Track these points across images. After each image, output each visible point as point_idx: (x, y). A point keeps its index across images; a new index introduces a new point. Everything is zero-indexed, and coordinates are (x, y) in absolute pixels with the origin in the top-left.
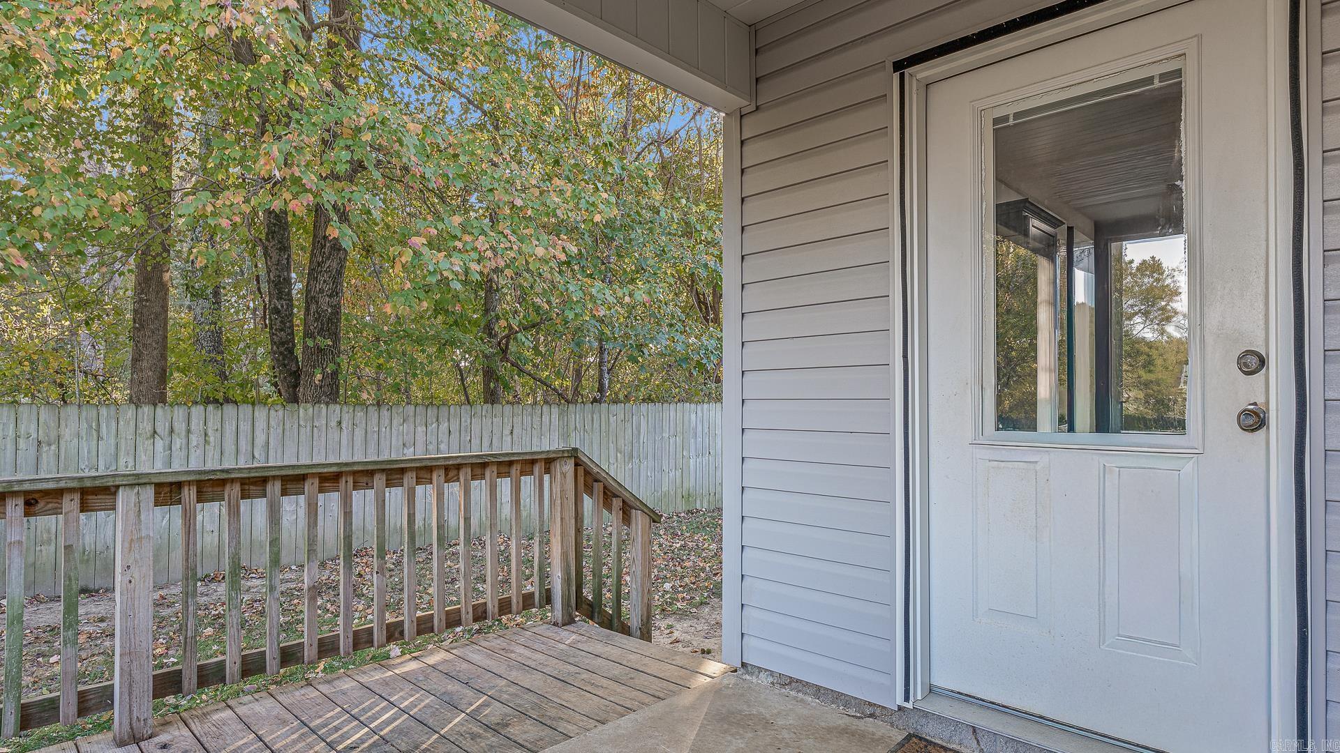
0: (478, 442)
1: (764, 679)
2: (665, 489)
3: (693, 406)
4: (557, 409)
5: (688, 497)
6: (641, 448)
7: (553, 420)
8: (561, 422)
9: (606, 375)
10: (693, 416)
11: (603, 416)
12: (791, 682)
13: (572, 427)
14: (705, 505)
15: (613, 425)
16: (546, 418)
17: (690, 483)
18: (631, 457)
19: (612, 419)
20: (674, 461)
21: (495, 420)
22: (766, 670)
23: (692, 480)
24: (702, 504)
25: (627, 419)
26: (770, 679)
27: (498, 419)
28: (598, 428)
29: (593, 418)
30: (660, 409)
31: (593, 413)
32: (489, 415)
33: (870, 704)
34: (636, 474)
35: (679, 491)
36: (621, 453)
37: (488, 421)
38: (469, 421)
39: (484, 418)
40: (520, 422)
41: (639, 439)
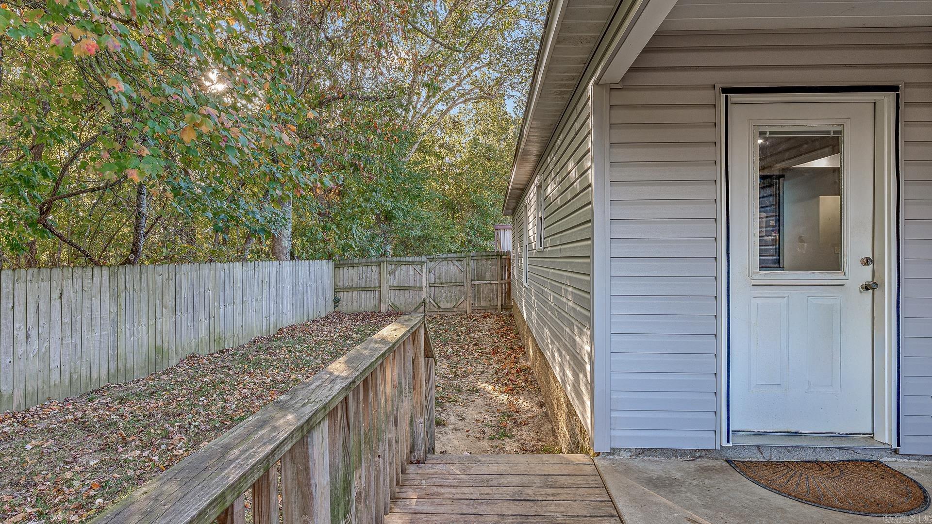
0: (23, 308)
1: (625, 455)
2: (201, 336)
3: (222, 264)
4: (107, 271)
5: (218, 340)
6: (183, 302)
7: (103, 281)
8: (111, 283)
9: (142, 238)
10: (222, 273)
11: (150, 276)
12: (643, 452)
13: (122, 287)
14: (231, 345)
15: (159, 284)
16: (96, 281)
17: (219, 329)
18: (175, 311)
19: (158, 278)
20: (208, 311)
21: (42, 284)
22: (625, 449)
23: (222, 326)
24: (228, 344)
25: (171, 278)
26: (629, 454)
27: (45, 283)
28: (146, 288)
29: (141, 278)
30: (198, 268)
31: (141, 273)
32: (35, 279)
33: (699, 450)
34: (178, 326)
35: (212, 336)
36: (166, 308)
37: (33, 287)
38: (11, 286)
39: (29, 284)
40: (70, 286)
41: (181, 294)
